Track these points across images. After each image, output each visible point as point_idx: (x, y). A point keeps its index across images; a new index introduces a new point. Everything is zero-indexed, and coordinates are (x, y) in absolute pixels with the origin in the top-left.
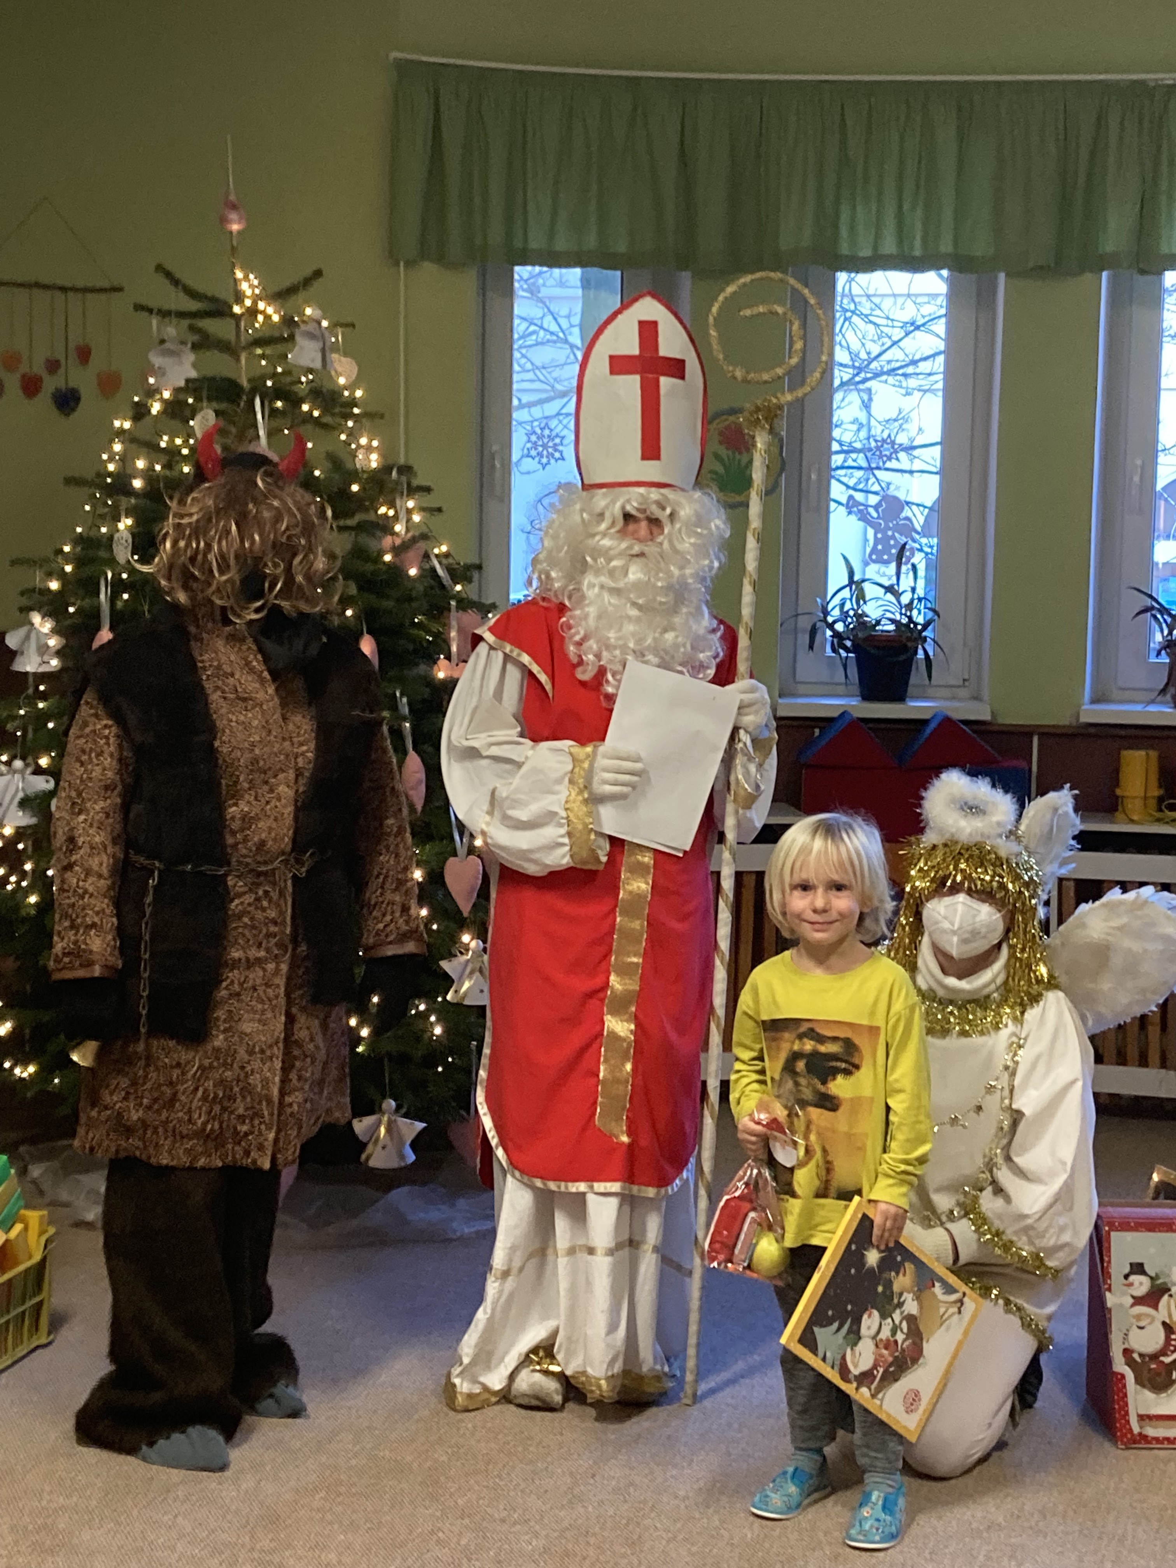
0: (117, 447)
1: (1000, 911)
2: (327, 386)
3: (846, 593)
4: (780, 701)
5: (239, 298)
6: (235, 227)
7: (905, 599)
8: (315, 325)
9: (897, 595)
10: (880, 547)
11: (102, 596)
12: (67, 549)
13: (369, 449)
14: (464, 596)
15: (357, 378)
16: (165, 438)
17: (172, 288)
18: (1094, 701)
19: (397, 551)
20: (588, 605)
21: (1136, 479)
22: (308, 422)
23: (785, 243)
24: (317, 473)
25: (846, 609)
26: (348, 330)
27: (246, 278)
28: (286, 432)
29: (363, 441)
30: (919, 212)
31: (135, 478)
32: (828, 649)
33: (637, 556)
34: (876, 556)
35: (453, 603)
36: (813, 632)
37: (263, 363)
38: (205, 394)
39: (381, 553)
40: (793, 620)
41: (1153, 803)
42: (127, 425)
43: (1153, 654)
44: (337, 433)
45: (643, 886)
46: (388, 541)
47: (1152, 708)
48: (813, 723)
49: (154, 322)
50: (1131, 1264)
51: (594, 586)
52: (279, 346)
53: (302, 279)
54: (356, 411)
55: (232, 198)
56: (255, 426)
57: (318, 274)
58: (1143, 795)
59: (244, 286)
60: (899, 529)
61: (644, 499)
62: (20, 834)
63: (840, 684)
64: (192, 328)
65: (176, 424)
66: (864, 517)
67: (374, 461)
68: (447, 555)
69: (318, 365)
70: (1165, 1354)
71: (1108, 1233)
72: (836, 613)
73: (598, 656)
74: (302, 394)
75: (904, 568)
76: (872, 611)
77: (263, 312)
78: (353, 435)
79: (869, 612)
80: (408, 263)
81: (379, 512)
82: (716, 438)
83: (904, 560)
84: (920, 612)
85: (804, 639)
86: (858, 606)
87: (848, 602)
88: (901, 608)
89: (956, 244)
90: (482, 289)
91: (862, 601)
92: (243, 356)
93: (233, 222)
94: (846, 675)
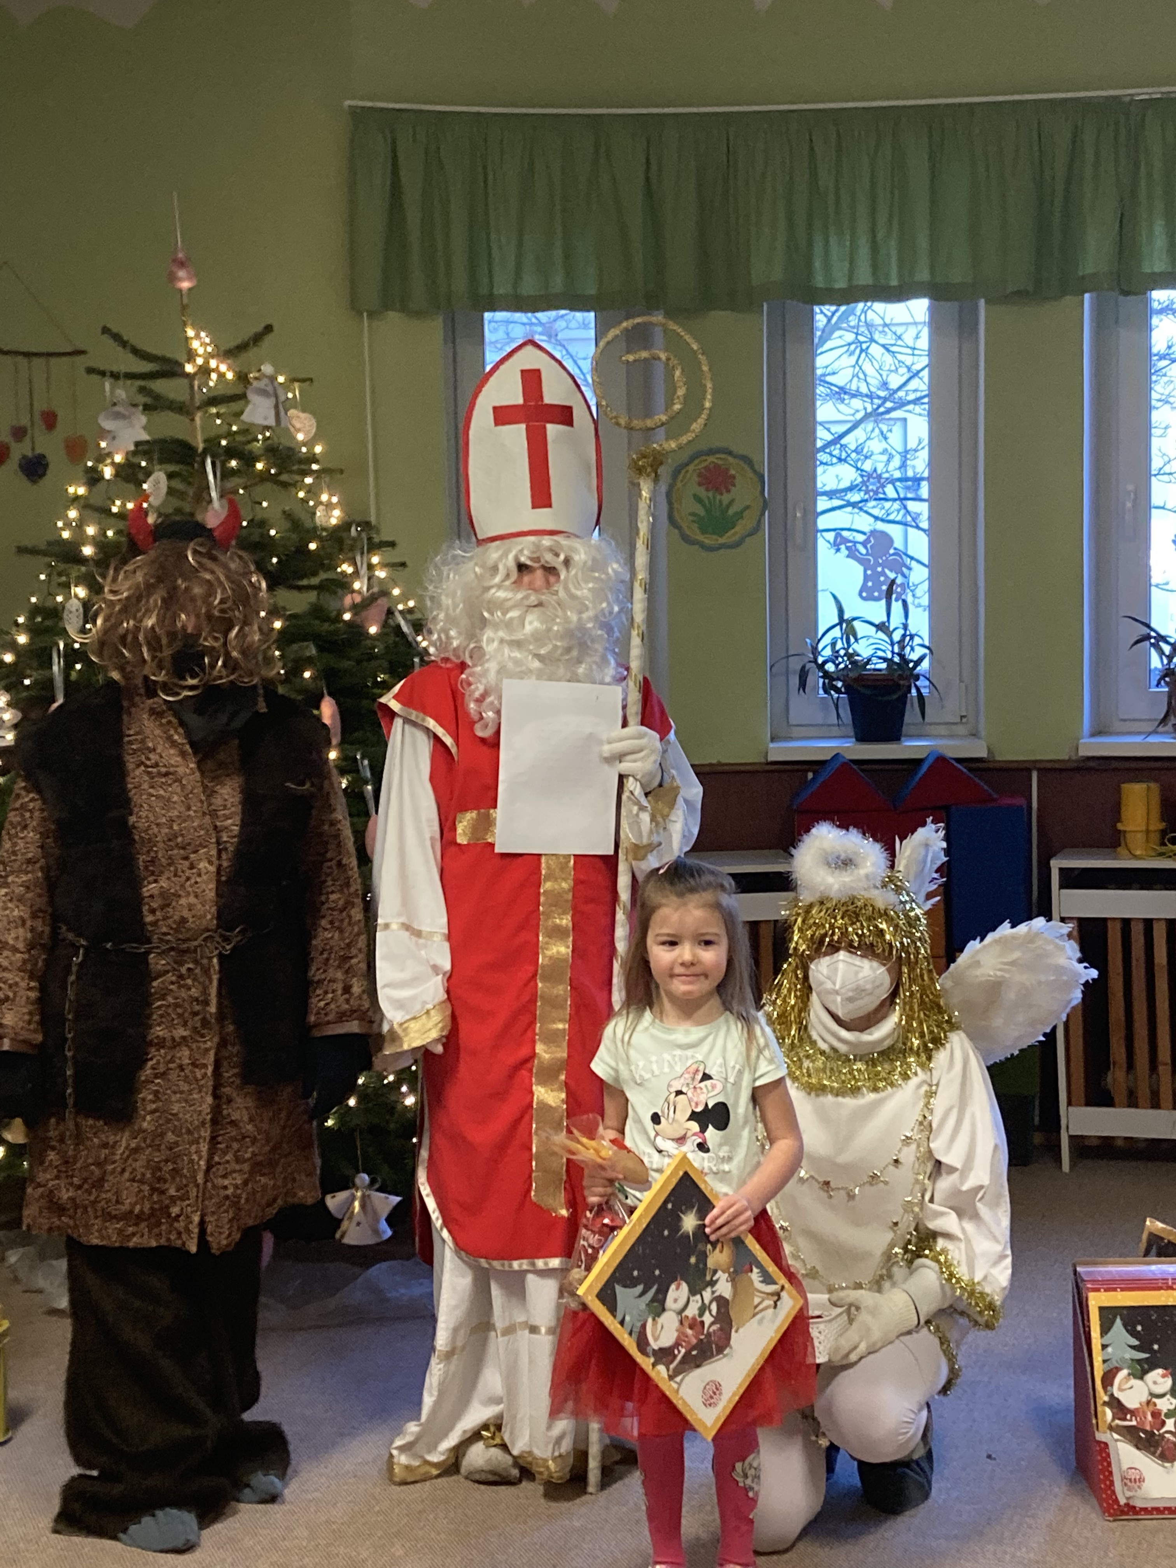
0: (73, 514)
2: (285, 442)
3: (836, 632)
4: (771, 745)
5: (191, 356)
6: (185, 285)
7: (897, 636)
8: (265, 381)
9: (890, 634)
10: (870, 584)
11: (55, 668)
12: (21, 620)
13: (329, 506)
15: (316, 434)
16: (118, 503)
17: (120, 349)
18: (1093, 735)
19: (356, 608)
20: (488, 661)
21: (1129, 505)
22: (267, 480)
23: (757, 277)
24: (273, 532)
25: (837, 648)
26: (306, 385)
27: (197, 336)
28: (241, 491)
29: (324, 497)
30: (894, 241)
31: (84, 544)
32: (821, 691)
33: (535, 606)
34: (866, 594)
35: (416, 660)
36: (803, 675)
37: (218, 422)
38: (156, 457)
39: (341, 612)
40: (784, 661)
41: (1155, 837)
42: (81, 491)
43: (1154, 683)
44: (293, 490)
45: (563, 950)
46: (348, 600)
47: (1152, 739)
48: (805, 767)
49: (107, 386)
51: (493, 640)
52: (233, 404)
53: (251, 335)
54: (315, 467)
55: (180, 255)
56: (208, 488)
57: (269, 329)
58: (1144, 828)
59: (195, 344)
60: (889, 565)
61: (538, 547)
63: (833, 725)
64: (142, 390)
65: (131, 487)
66: (852, 554)
67: (335, 517)
68: (410, 611)
69: (271, 422)
72: (828, 652)
74: (257, 452)
75: (894, 604)
76: (863, 650)
77: (216, 370)
78: (312, 492)
79: (860, 651)
80: (371, 315)
81: (339, 570)
82: (695, 478)
83: (894, 596)
84: (912, 649)
85: (795, 681)
86: (849, 645)
87: (839, 641)
88: (892, 644)
89: (932, 272)
90: (451, 337)
91: (852, 640)
92: (198, 416)
93: (183, 280)
94: (838, 715)
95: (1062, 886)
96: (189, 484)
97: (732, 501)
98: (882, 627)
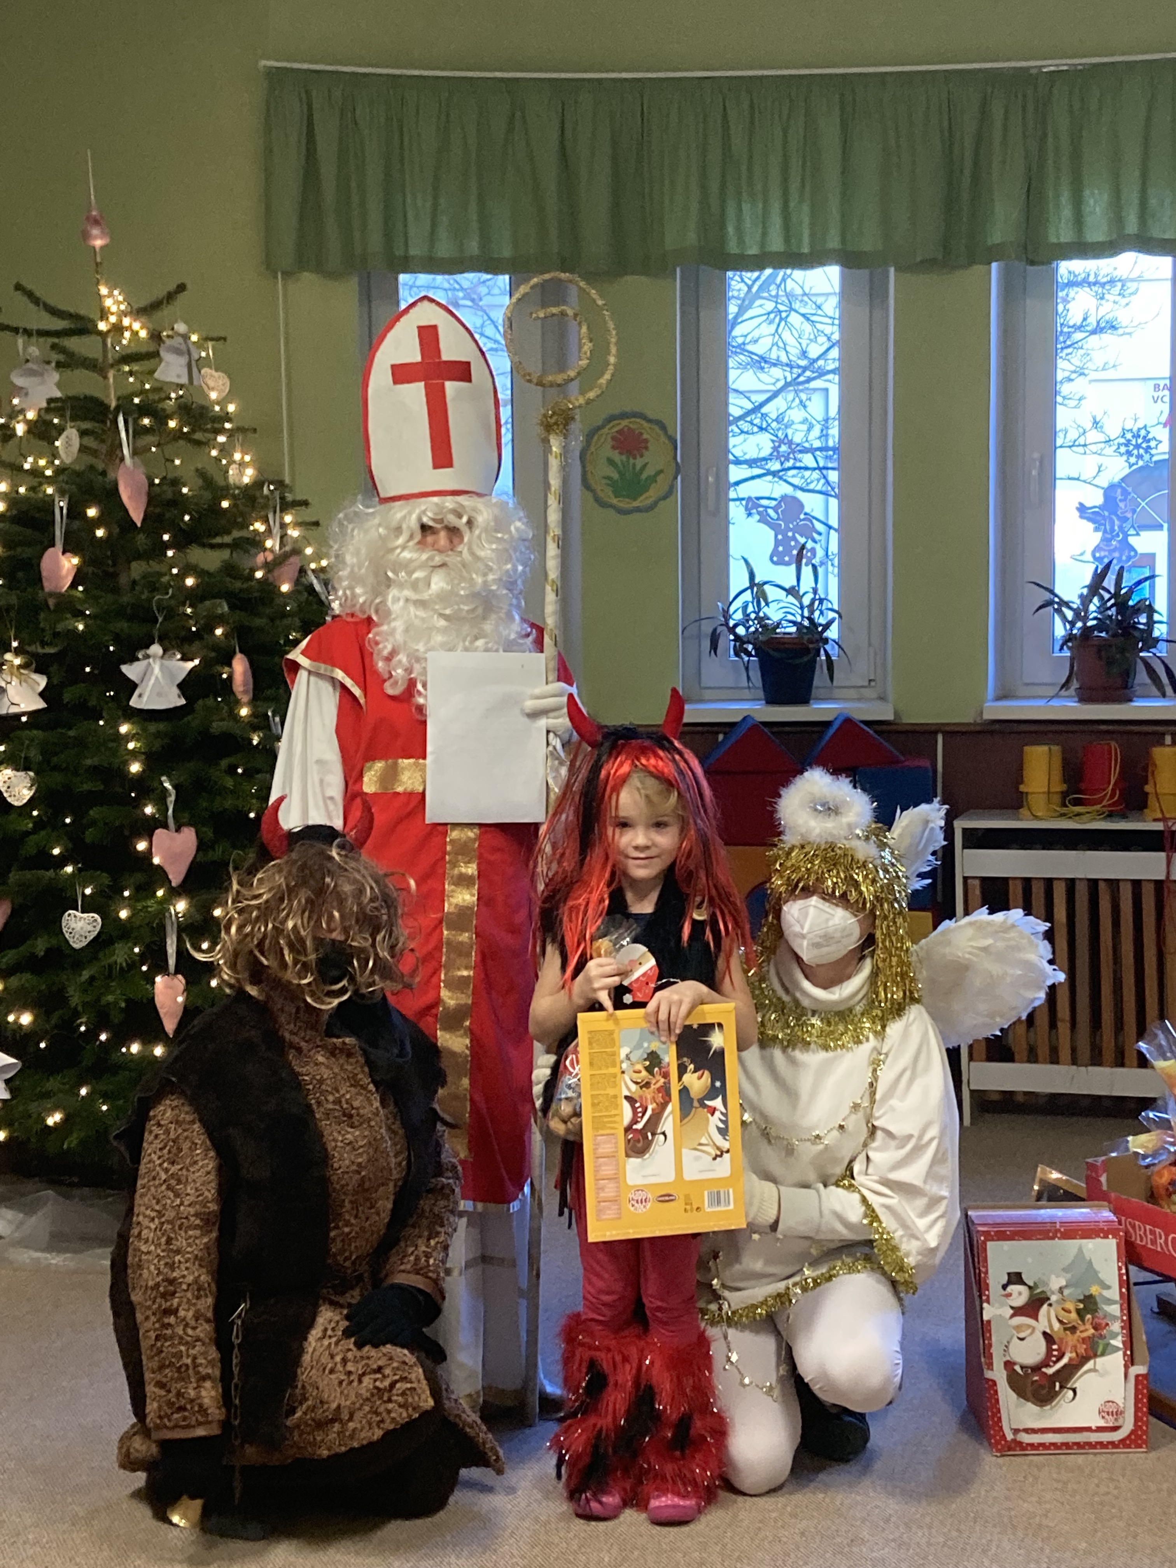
1: (856, 916)
2: (198, 401)
3: (747, 596)
5: (104, 314)
6: (98, 243)
7: (806, 601)
8: (180, 340)
9: (799, 598)
10: (781, 549)
13: (242, 465)
15: (229, 393)
17: (32, 306)
18: (998, 698)
19: (269, 567)
20: (394, 619)
21: (1034, 473)
22: (179, 438)
23: (670, 242)
24: (185, 490)
25: (748, 611)
26: (220, 344)
28: (154, 449)
29: (237, 456)
30: (806, 208)
32: (732, 654)
33: (438, 566)
34: (777, 558)
36: (715, 638)
37: (131, 380)
38: (68, 413)
39: (253, 570)
40: (696, 624)
41: (1057, 799)
43: (1057, 647)
44: (207, 449)
45: (468, 897)
46: (260, 558)
47: (1055, 703)
48: (715, 729)
49: (20, 343)
50: (1009, 1274)
51: (399, 599)
52: (146, 362)
53: (165, 293)
54: (228, 426)
55: (94, 213)
56: (121, 444)
57: (181, 288)
58: (1046, 790)
59: (108, 303)
60: (799, 530)
61: (440, 508)
63: (744, 688)
64: (54, 347)
65: (44, 444)
66: (764, 519)
67: (248, 476)
69: (184, 380)
70: (1048, 1366)
71: (984, 1243)
72: (739, 616)
73: (409, 670)
74: (170, 410)
75: (804, 568)
76: (773, 613)
77: (129, 328)
78: (224, 450)
79: (770, 615)
80: (287, 274)
81: (251, 528)
82: (610, 443)
83: (804, 561)
84: (822, 613)
85: (706, 644)
86: (760, 610)
87: (750, 605)
88: (802, 608)
89: (843, 241)
90: (367, 297)
91: (763, 604)
92: (111, 374)
93: (96, 238)
94: (748, 678)
95: (965, 847)
96: (103, 441)
97: (645, 466)
98: (792, 591)
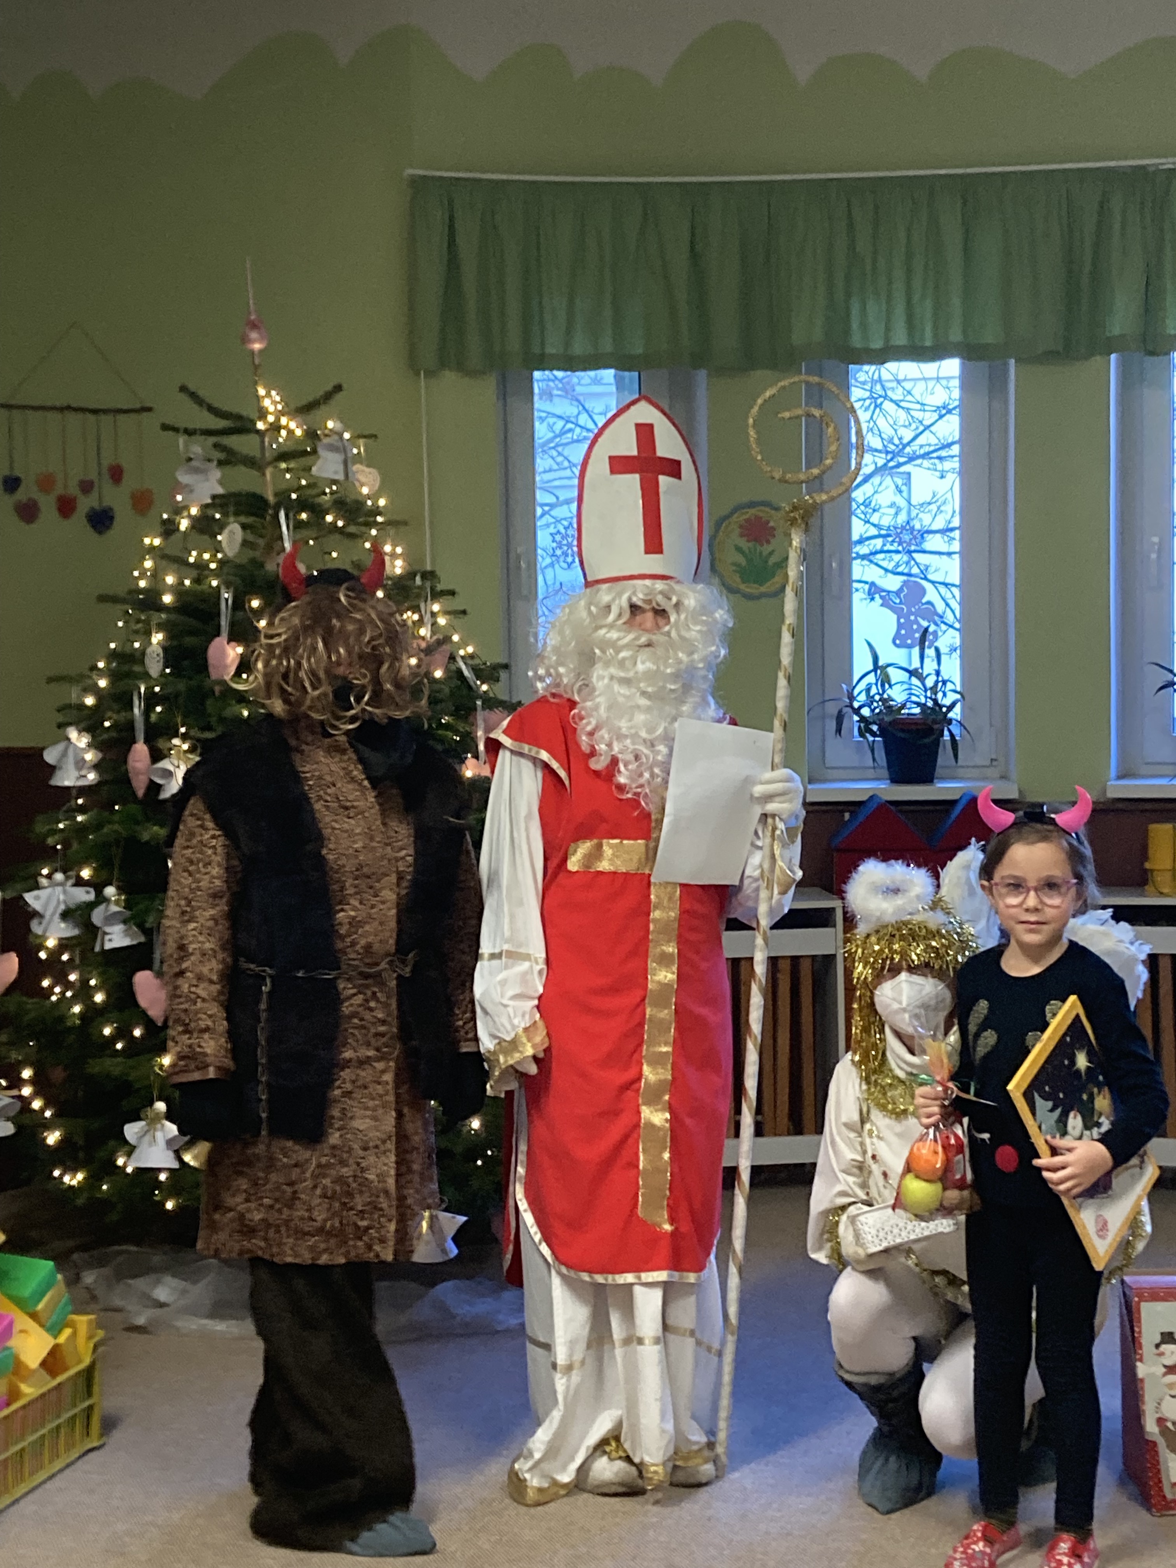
2: (351, 497)
3: (871, 678)
5: (263, 414)
6: (257, 346)
7: (930, 682)
8: (336, 437)
9: (922, 679)
10: (903, 632)
11: (136, 711)
12: (101, 665)
13: (394, 555)
14: (491, 695)
15: (379, 487)
17: (196, 407)
18: (1120, 777)
19: (421, 653)
20: (598, 696)
21: (1154, 556)
22: (332, 532)
23: (798, 337)
25: (871, 694)
26: (370, 441)
27: (268, 395)
28: (311, 542)
29: (388, 548)
30: (929, 302)
31: (165, 593)
32: (856, 735)
33: (645, 646)
34: (899, 641)
35: (479, 703)
36: (840, 718)
37: (288, 476)
38: (231, 509)
40: (820, 706)
42: (157, 542)
44: (360, 541)
45: (669, 976)
48: (843, 808)
49: (181, 441)
50: (1162, 1334)
51: (603, 678)
52: (302, 460)
53: (321, 393)
54: (380, 519)
55: (253, 317)
56: (281, 538)
57: (338, 388)
59: (267, 403)
60: (921, 614)
61: (650, 590)
62: (64, 945)
63: (869, 768)
64: (216, 446)
65: (207, 538)
66: (886, 603)
67: (398, 567)
68: (472, 656)
69: (340, 477)
71: (1138, 1304)
72: (862, 698)
73: (610, 746)
74: (327, 506)
75: (927, 651)
76: (897, 695)
77: (286, 427)
78: (377, 542)
79: (894, 696)
80: (428, 374)
82: (737, 531)
83: (927, 644)
84: (945, 695)
85: (832, 725)
86: (884, 691)
87: (874, 687)
88: (926, 691)
89: (965, 332)
90: (503, 395)
91: (887, 686)
92: (269, 472)
93: (254, 341)
94: (874, 760)
96: (262, 536)
97: (771, 553)
98: (912, 673)
